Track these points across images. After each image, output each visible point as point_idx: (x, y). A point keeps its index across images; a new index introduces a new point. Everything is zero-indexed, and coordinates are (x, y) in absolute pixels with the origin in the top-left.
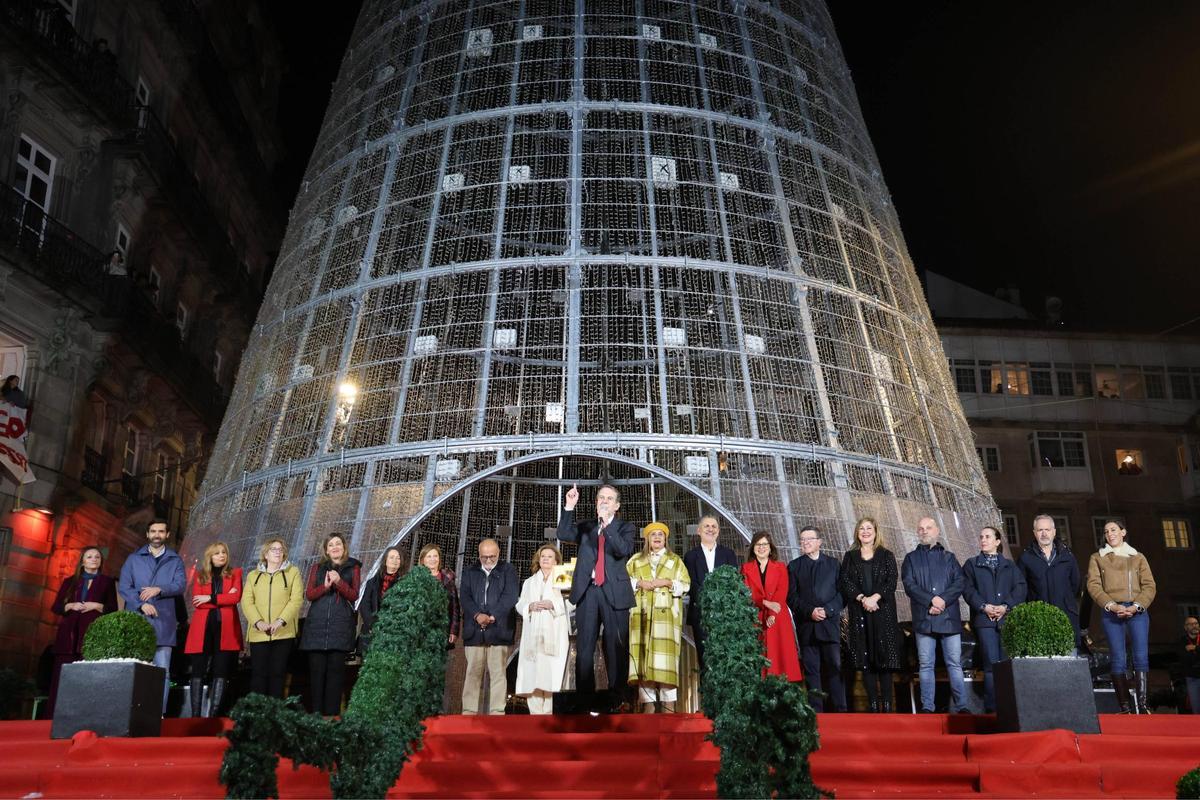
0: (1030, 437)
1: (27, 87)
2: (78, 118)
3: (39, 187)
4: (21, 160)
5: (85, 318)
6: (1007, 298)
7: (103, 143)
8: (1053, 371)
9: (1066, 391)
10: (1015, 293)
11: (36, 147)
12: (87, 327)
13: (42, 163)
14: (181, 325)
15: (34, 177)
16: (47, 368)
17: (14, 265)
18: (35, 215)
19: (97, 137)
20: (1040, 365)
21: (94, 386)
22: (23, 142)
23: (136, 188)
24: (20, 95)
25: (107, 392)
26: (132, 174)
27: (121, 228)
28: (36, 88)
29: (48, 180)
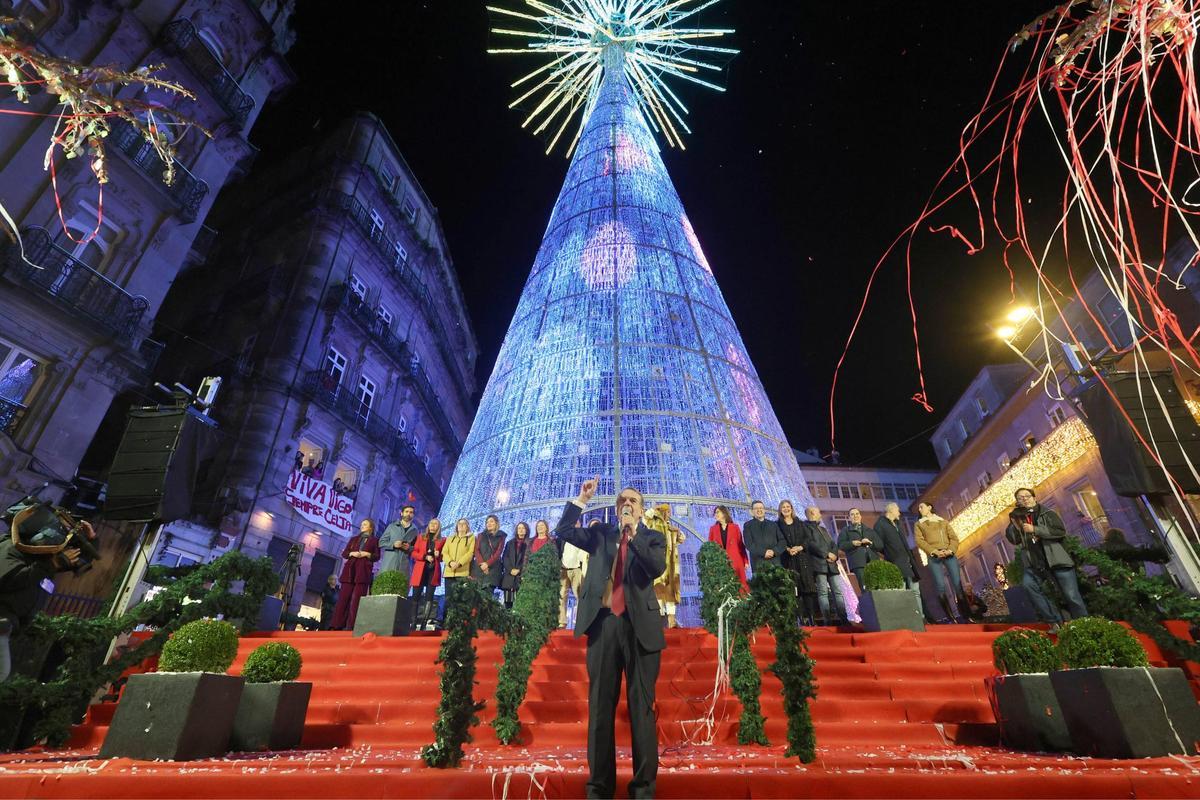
0: (832, 519)
1: (367, 354)
2: (388, 368)
3: (368, 397)
4: (361, 386)
5: (384, 458)
6: (812, 454)
7: (398, 379)
8: (839, 487)
9: (846, 496)
10: (816, 452)
11: (368, 380)
12: (384, 462)
13: (370, 387)
14: (427, 465)
15: (367, 394)
16: (364, 481)
17: (354, 432)
18: (364, 410)
19: (395, 376)
20: (832, 483)
21: (384, 491)
22: (363, 378)
23: (411, 400)
24: (363, 357)
25: (390, 494)
26: (409, 393)
27: (402, 418)
28: (371, 355)
29: (372, 394)
